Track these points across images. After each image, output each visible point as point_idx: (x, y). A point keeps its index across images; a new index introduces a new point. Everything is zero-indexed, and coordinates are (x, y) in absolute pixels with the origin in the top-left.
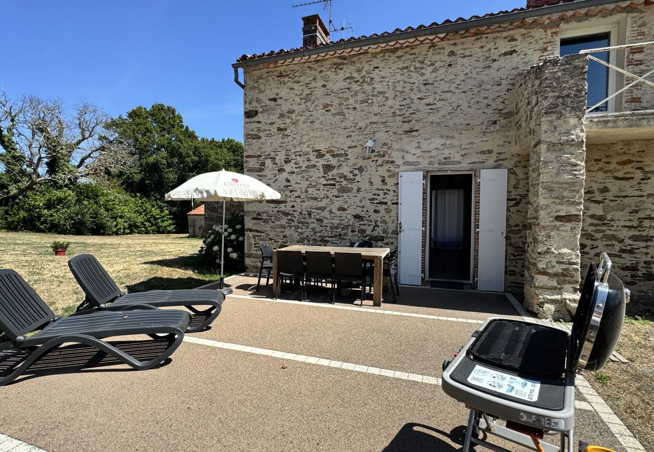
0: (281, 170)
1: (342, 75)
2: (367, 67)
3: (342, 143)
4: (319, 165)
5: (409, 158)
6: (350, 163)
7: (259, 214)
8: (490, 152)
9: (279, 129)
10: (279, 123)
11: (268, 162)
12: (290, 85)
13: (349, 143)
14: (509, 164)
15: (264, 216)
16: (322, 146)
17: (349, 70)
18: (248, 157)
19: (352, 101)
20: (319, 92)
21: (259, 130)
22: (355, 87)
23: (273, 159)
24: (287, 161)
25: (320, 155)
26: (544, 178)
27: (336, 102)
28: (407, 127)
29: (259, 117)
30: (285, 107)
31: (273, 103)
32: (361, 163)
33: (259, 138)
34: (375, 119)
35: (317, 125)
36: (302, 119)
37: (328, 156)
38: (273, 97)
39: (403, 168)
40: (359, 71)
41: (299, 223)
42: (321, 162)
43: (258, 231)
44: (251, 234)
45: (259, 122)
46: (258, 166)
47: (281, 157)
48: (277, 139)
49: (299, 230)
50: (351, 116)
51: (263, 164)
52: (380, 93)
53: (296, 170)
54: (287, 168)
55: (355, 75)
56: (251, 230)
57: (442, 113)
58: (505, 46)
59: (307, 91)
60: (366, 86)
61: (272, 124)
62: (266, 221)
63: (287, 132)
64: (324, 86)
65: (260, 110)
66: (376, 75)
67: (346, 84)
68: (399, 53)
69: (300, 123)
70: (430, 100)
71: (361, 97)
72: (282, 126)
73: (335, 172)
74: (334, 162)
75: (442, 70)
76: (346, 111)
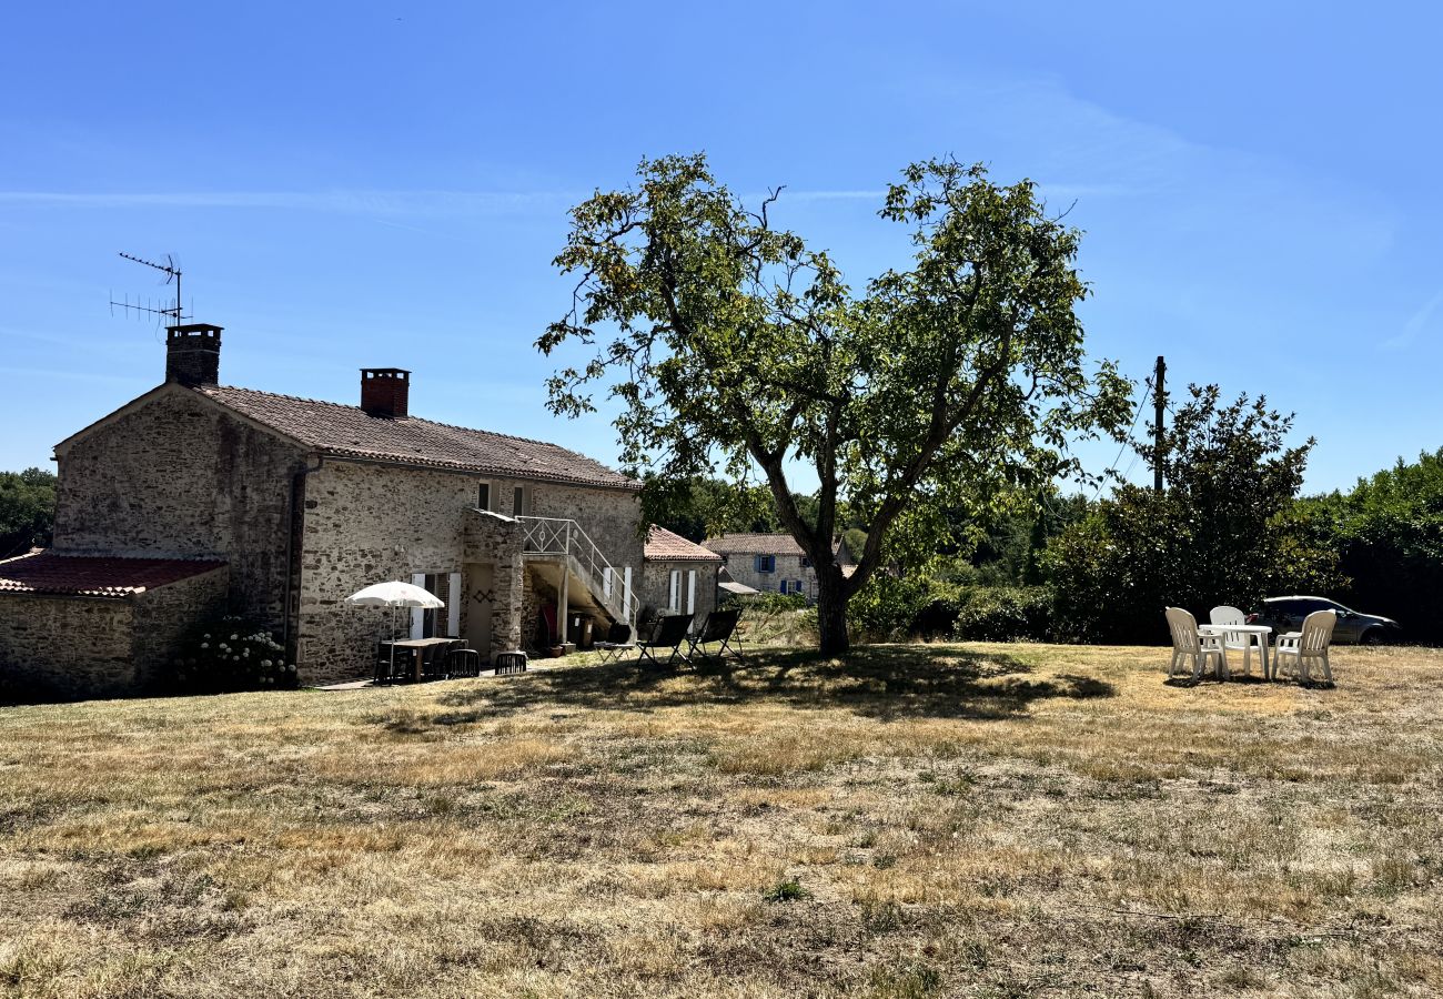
0: (334, 568)
1: (382, 482)
2: (396, 480)
3: (380, 545)
4: (363, 564)
5: (417, 563)
6: (384, 563)
7: (312, 617)
8: (452, 560)
9: (336, 525)
10: (335, 518)
11: (324, 559)
12: (345, 481)
13: (383, 546)
14: (460, 569)
15: (317, 619)
16: (366, 547)
17: (385, 479)
18: (306, 552)
19: (386, 507)
20: (366, 494)
21: (317, 523)
22: (389, 495)
23: (328, 556)
24: (340, 560)
25: (364, 556)
26: (513, 587)
27: (376, 506)
28: (416, 535)
29: (318, 510)
30: (341, 503)
31: (331, 497)
32: (390, 564)
33: (317, 532)
34: (399, 526)
35: (363, 526)
36: (353, 517)
37: (369, 556)
38: (331, 490)
39: (414, 570)
40: (392, 481)
41: (346, 623)
42: (364, 562)
43: (310, 636)
44: (304, 640)
45: (318, 515)
46: (314, 563)
47: (335, 554)
48: (331, 537)
49: (346, 631)
50: (386, 520)
51: (319, 561)
52: (403, 504)
53: (346, 569)
54: (340, 566)
55: (389, 484)
56: (304, 636)
57: (433, 527)
58: (460, 486)
59: (357, 491)
60: (395, 497)
61: (329, 518)
62: (318, 624)
63: (341, 529)
64: (369, 489)
65: (319, 501)
66: (401, 487)
67: (382, 491)
68: (414, 473)
69: (351, 521)
70: (427, 516)
71: (392, 505)
72: (337, 522)
73: (373, 572)
74: (373, 563)
75: (434, 494)
76: (382, 516)
